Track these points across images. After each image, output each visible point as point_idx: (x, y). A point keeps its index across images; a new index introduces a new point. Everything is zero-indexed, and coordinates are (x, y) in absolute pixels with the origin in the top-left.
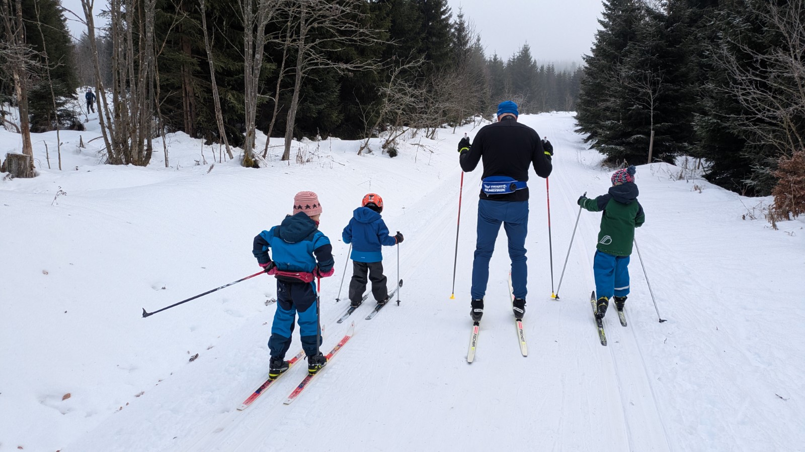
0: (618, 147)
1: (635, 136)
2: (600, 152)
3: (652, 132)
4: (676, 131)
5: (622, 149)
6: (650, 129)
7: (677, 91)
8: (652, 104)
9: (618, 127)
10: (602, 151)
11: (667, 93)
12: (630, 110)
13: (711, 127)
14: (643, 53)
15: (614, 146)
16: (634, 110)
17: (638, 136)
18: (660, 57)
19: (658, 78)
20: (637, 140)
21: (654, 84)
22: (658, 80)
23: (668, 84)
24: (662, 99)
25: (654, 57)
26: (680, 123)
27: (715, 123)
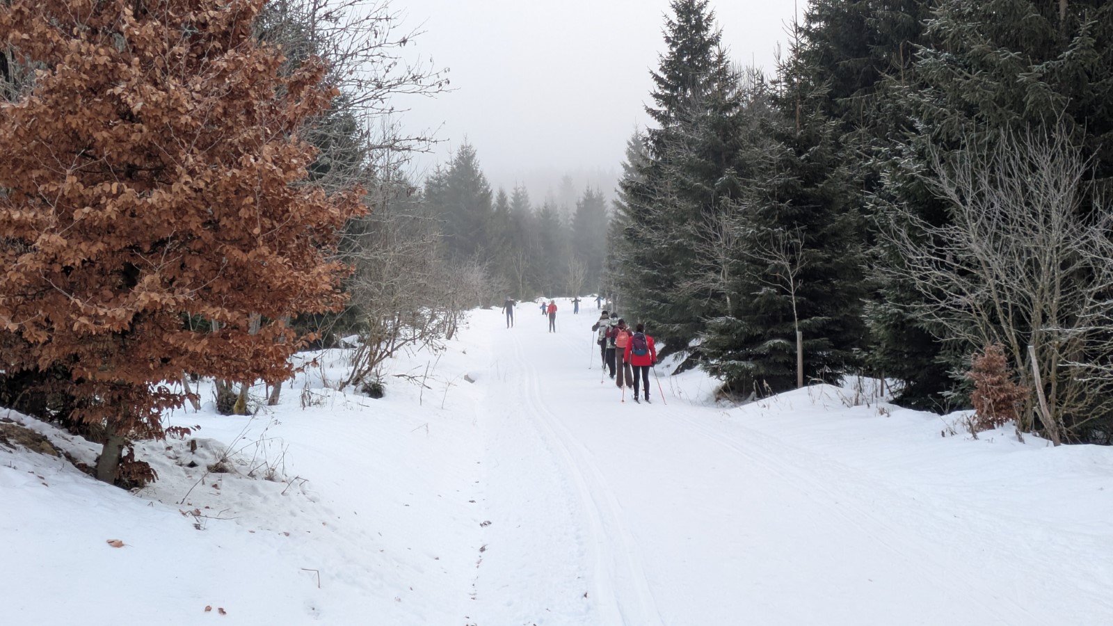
0: (744, 363)
1: (770, 343)
2: (712, 374)
3: (799, 334)
4: (837, 329)
5: (750, 365)
6: (794, 329)
7: (828, 261)
8: (792, 285)
9: (738, 328)
10: (714, 371)
11: (813, 265)
12: (756, 296)
13: (891, 320)
14: (764, 198)
15: (736, 362)
16: (761, 296)
17: (777, 341)
18: (794, 203)
19: (796, 240)
20: (774, 349)
21: (791, 250)
22: (797, 245)
23: (813, 250)
24: (807, 275)
25: (785, 205)
26: (842, 315)
27: (896, 314)
